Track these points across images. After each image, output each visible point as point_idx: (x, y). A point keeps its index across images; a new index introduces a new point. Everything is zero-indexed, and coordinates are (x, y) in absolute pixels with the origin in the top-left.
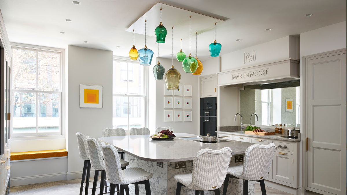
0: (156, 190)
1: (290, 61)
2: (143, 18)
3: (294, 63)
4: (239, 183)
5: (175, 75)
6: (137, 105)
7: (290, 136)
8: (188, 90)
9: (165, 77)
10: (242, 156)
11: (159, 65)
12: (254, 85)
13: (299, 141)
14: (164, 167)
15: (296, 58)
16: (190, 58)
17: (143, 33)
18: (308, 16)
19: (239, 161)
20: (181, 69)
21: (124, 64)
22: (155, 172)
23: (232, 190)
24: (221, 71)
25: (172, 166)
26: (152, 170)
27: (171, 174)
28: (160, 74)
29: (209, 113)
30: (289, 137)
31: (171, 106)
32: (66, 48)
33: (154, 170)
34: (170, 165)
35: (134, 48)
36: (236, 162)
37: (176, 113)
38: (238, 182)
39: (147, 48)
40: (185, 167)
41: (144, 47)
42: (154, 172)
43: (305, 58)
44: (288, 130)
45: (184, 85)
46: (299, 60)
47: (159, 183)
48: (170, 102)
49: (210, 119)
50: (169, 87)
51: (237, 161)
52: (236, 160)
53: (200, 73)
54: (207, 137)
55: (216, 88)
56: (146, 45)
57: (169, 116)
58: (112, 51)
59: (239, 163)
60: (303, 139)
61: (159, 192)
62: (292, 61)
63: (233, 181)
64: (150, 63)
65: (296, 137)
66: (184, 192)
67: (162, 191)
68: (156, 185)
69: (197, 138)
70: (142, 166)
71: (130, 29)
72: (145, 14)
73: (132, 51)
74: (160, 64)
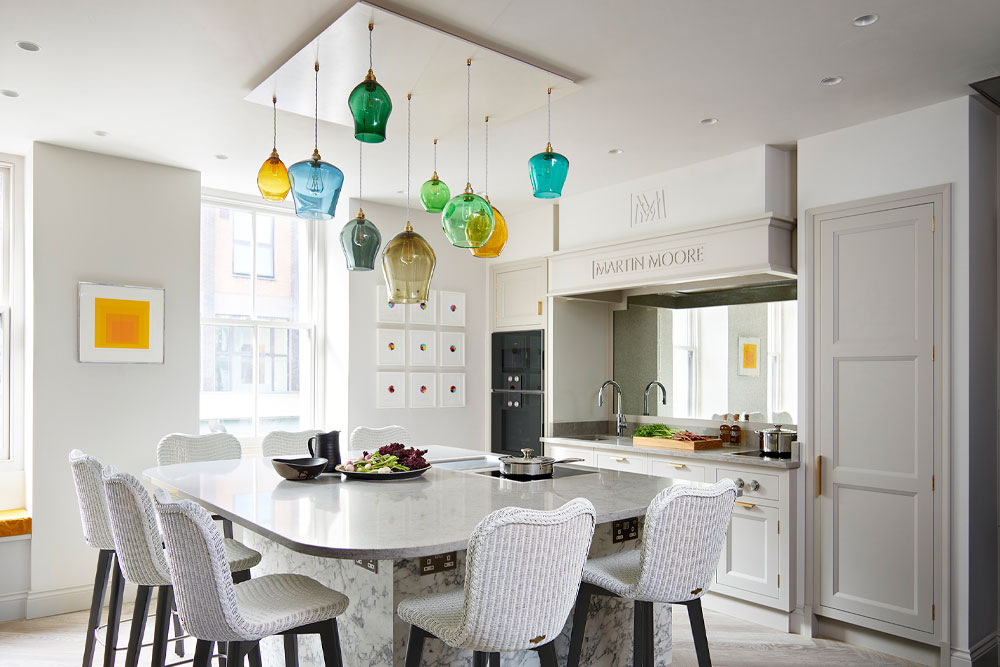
0: (353, 648)
1: (769, 221)
2: (308, 53)
3: (779, 227)
4: (624, 608)
5: (416, 254)
6: (286, 353)
7: (766, 449)
8: (453, 308)
9: (381, 260)
10: (635, 522)
11: (361, 220)
12: (656, 295)
13: (796, 467)
14: (380, 570)
15: (786, 215)
16: (469, 198)
17: (305, 109)
18: (830, 84)
19: (627, 538)
20: (439, 235)
21: (242, 218)
22: (348, 587)
23: (603, 634)
24: (556, 248)
25: (408, 565)
26: (339, 579)
27: (405, 593)
28: (364, 250)
29: (521, 379)
30: (763, 454)
31: (398, 357)
32: (28, 151)
33: (347, 581)
34: (401, 564)
35: (275, 160)
36: (615, 541)
37: (418, 380)
38: (621, 606)
39: (323, 159)
40: (454, 567)
41: (309, 157)
42: (345, 587)
43: (812, 217)
44: (762, 434)
45: (441, 292)
46: (796, 220)
47: (362, 626)
48: (395, 346)
49: (522, 399)
50: (398, 297)
51: (619, 538)
52: (615, 534)
53: (497, 251)
54: (522, 460)
55: (540, 303)
56: (316, 151)
57: (392, 389)
58: (199, 172)
59: (626, 542)
60: (807, 459)
61: (361, 655)
62: (775, 222)
63: (607, 603)
64: (332, 212)
65: (787, 455)
66: (450, 652)
67: (374, 655)
68: (351, 633)
69: (486, 462)
70: (304, 564)
71: (262, 94)
72: (315, 41)
73: (268, 171)
74: (366, 218)
